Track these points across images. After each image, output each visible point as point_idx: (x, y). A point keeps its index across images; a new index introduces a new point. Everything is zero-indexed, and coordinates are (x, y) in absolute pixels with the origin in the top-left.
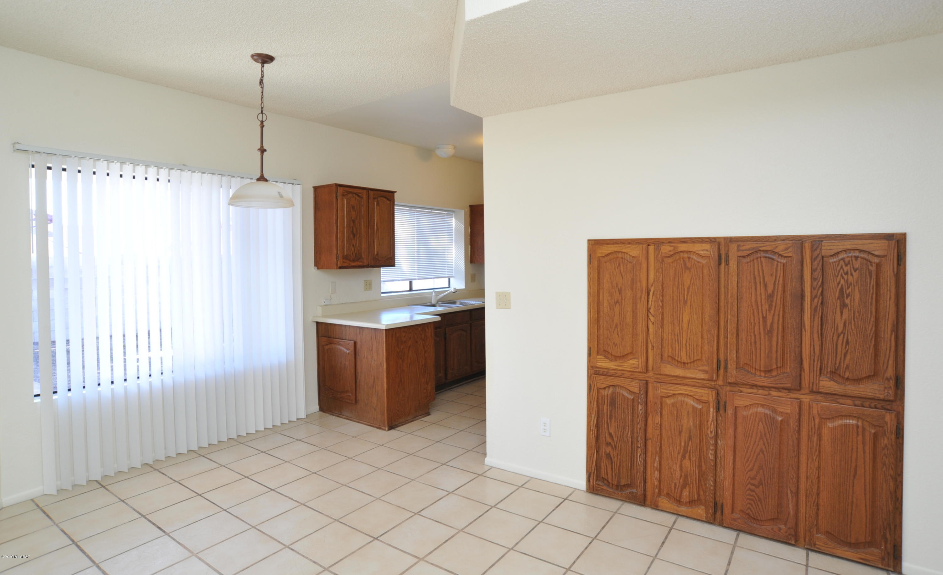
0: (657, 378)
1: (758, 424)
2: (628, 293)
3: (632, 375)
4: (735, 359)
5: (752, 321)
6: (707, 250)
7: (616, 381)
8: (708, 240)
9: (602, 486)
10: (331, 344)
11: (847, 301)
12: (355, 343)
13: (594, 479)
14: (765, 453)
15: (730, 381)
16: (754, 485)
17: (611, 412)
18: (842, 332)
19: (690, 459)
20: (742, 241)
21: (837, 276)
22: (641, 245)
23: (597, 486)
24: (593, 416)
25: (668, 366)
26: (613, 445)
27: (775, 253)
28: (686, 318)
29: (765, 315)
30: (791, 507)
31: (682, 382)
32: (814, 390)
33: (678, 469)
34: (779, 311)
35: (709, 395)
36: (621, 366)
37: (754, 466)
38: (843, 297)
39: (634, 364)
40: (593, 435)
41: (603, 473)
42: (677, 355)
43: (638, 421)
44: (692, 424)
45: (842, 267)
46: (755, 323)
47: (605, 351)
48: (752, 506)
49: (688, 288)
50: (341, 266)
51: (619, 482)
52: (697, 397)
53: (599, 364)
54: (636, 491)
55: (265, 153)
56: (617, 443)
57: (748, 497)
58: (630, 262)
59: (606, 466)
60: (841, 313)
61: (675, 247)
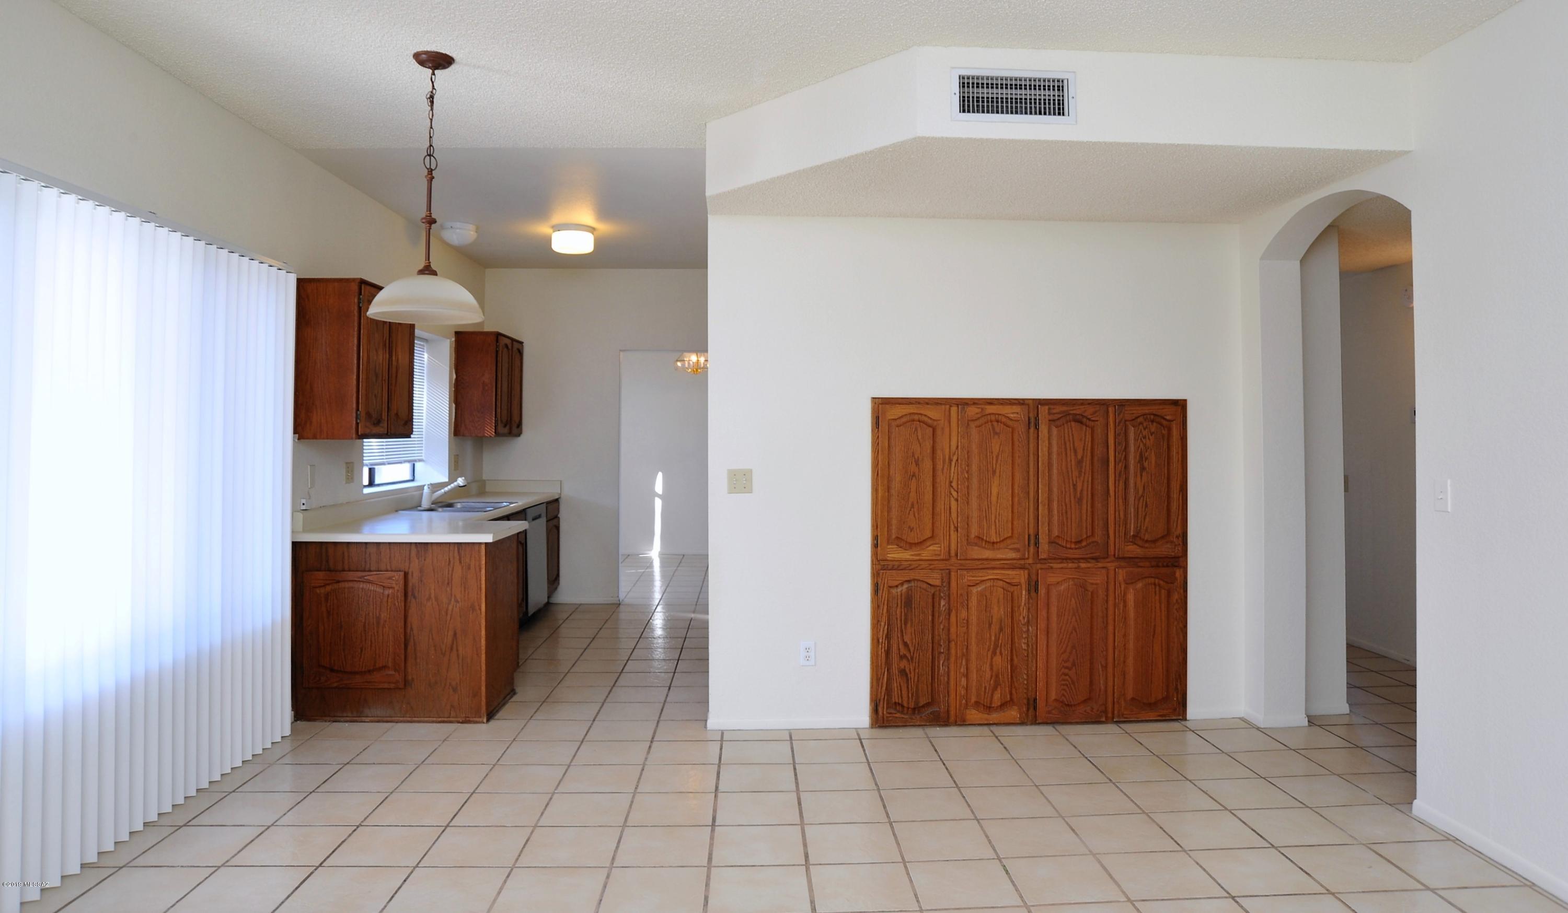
0: (961, 565)
1: (1071, 601)
2: (927, 464)
3: (930, 565)
4: (1047, 531)
5: (1063, 489)
6: (1016, 413)
7: (912, 575)
8: (1018, 402)
9: (895, 715)
10: (338, 581)
11: (1146, 464)
12: (406, 575)
13: (883, 707)
14: (1078, 630)
15: (1042, 557)
16: (1067, 668)
17: (906, 615)
18: (1142, 496)
19: (1001, 654)
20: (1052, 404)
21: (1138, 440)
22: (943, 407)
23: (889, 715)
24: (883, 624)
25: (976, 548)
26: (909, 658)
27: (1083, 416)
28: (995, 491)
29: (1075, 483)
30: (1102, 682)
31: (987, 566)
32: (1120, 556)
33: (988, 670)
34: (1088, 477)
35: (1021, 577)
36: (919, 555)
37: (1067, 647)
38: (1143, 461)
39: (935, 550)
40: (883, 650)
41: (896, 696)
42: (985, 535)
43: (940, 621)
44: (1002, 613)
45: (1141, 431)
46: (1066, 492)
47: (897, 538)
48: (1066, 691)
49: (998, 456)
51: (917, 702)
52: (1007, 581)
53: (891, 556)
54: (936, 710)
56: (914, 654)
57: (1063, 682)
58: (929, 426)
59: (900, 685)
60: (1141, 475)
61: (982, 409)
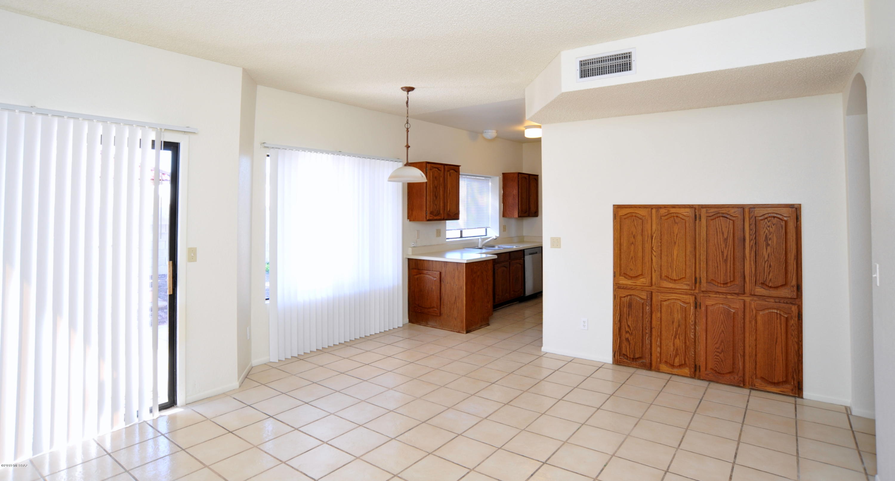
0: (658, 290)
1: (720, 315)
2: (639, 238)
3: (642, 288)
4: (706, 277)
5: (715, 254)
6: (688, 212)
7: (632, 292)
8: (688, 206)
9: (623, 359)
10: (420, 274)
11: (770, 242)
12: (440, 273)
13: (618, 355)
14: (725, 332)
15: (703, 290)
16: (718, 352)
17: (629, 312)
18: (767, 260)
19: (679, 338)
20: (709, 208)
21: (764, 228)
22: (647, 209)
23: (620, 359)
24: (617, 315)
25: (665, 282)
26: (630, 333)
27: (728, 214)
28: (675, 253)
29: (723, 251)
30: (740, 364)
31: (674, 292)
32: (752, 294)
33: (672, 345)
34: (731, 248)
35: (690, 299)
36: (635, 283)
37: (718, 340)
38: (767, 240)
39: (643, 281)
40: (617, 327)
41: (624, 351)
42: (670, 275)
43: (646, 317)
44: (680, 317)
45: (766, 223)
46: (717, 256)
47: (624, 273)
48: (718, 365)
49: (677, 235)
50: (428, 219)
51: (634, 356)
52: (683, 300)
53: (621, 282)
54: (645, 361)
55: (409, 148)
56: (633, 331)
57: (715, 360)
58: (641, 219)
59: (626, 346)
60: (767, 249)
61: (668, 210)
